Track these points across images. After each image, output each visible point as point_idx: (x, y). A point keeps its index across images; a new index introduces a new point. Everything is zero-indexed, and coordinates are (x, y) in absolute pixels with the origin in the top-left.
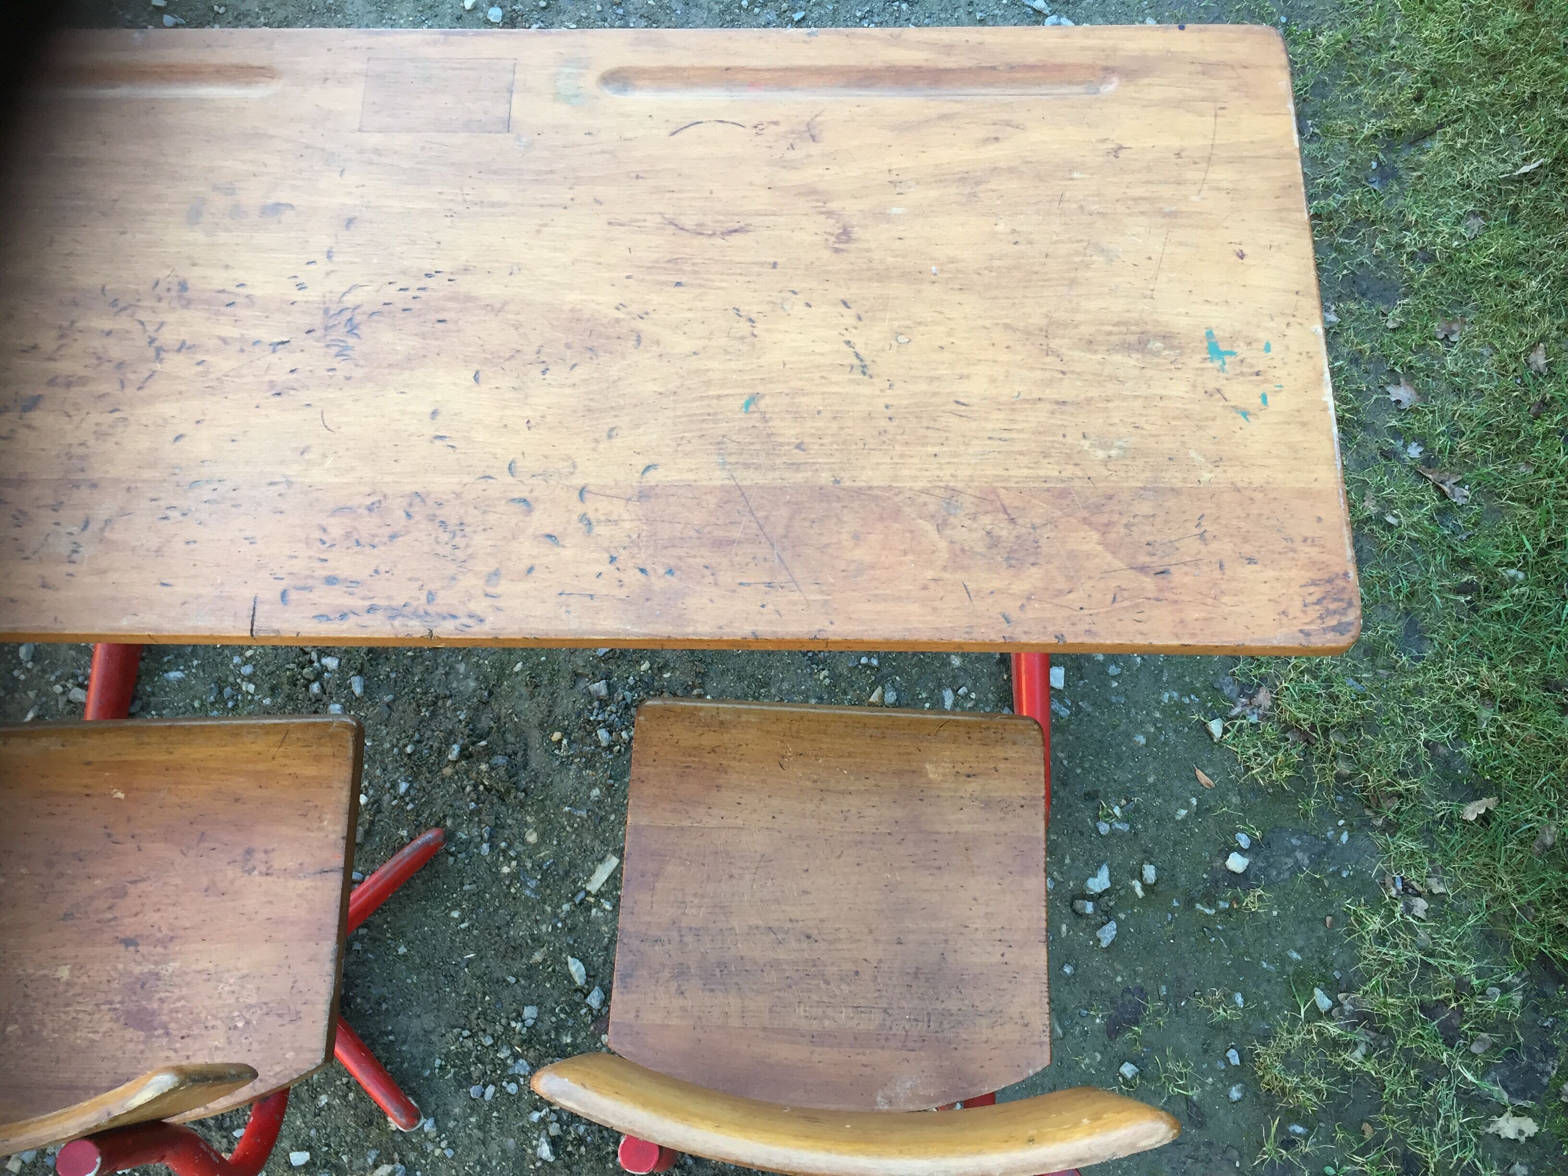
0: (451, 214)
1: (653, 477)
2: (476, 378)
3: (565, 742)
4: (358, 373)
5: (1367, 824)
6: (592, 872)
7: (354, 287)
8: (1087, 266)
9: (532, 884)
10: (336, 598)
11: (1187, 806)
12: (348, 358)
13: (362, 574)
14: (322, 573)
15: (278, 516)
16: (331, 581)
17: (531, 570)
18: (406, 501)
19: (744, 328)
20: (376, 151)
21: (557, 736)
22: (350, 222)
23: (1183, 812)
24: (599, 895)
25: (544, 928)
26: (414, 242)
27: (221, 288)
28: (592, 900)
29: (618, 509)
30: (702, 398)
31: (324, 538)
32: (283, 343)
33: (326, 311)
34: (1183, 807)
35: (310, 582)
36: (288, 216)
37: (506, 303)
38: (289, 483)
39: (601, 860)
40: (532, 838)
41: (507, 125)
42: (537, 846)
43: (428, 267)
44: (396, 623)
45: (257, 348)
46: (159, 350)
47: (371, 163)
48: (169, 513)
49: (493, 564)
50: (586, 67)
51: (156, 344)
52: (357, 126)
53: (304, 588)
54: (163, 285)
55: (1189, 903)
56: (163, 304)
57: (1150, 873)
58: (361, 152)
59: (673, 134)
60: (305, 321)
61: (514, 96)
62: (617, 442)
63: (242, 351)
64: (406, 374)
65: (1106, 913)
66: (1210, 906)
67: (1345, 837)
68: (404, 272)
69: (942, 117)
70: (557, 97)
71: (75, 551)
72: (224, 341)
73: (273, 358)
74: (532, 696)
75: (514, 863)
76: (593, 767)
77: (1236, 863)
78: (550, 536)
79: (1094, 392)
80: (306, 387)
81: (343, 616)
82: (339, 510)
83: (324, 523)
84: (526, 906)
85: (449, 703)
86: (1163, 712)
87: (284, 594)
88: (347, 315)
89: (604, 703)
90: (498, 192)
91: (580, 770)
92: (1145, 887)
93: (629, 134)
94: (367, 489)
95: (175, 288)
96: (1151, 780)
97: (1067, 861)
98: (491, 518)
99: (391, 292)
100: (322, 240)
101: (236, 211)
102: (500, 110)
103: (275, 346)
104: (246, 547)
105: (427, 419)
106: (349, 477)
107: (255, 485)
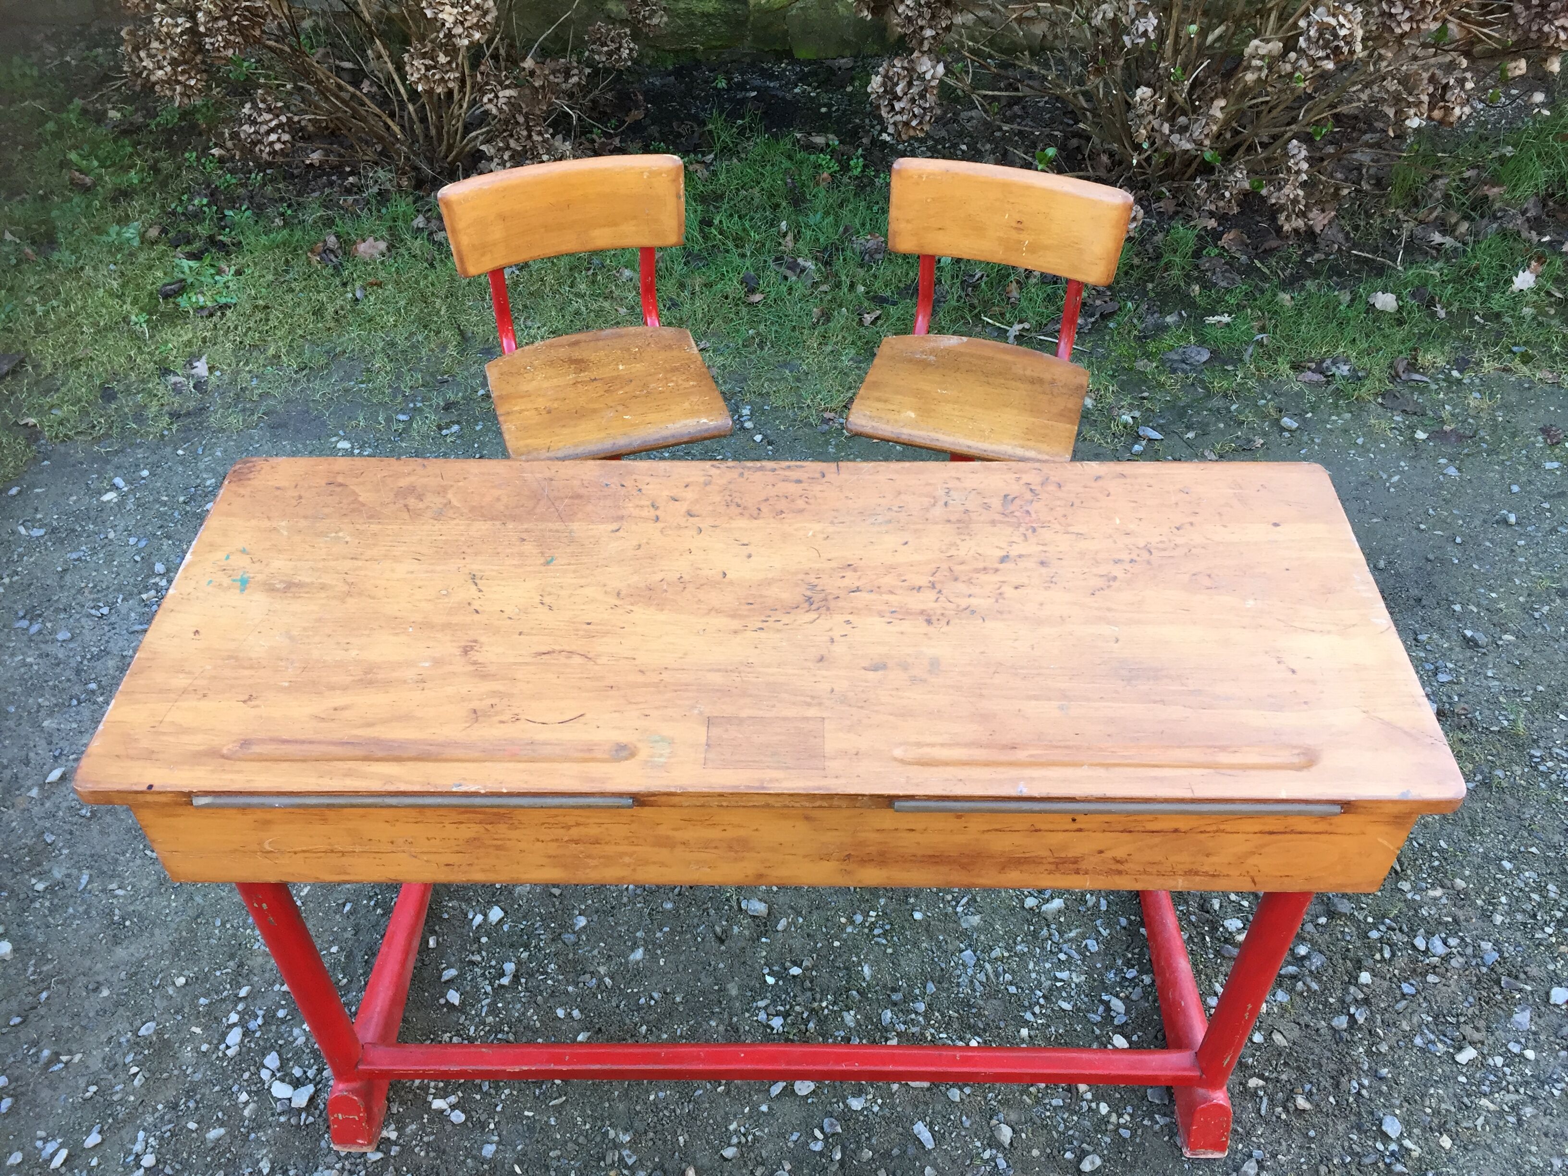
0: (749, 664)
1: (615, 526)
2: (725, 574)
4: (801, 576)
7: (812, 622)
8: (305, 629)
10: (795, 475)
13: (781, 485)
14: (805, 485)
15: (835, 508)
16: (799, 481)
17: (687, 486)
18: (762, 515)
19: (547, 600)
20: (809, 705)
22: (821, 659)
26: (774, 648)
29: (636, 512)
30: (580, 564)
31: (806, 499)
32: (853, 592)
33: (828, 609)
36: (866, 664)
37: (707, 614)
38: (832, 523)
41: (710, 722)
43: (762, 634)
45: (870, 589)
46: (934, 587)
47: (813, 697)
49: (708, 488)
50: (646, 762)
51: (936, 590)
52: (826, 721)
54: (943, 623)
56: (939, 612)
58: (820, 704)
59: (582, 715)
60: (841, 603)
61: (704, 740)
62: (633, 543)
63: (879, 587)
64: (770, 576)
68: (779, 631)
70: (671, 742)
71: (947, 493)
72: (891, 592)
73: (857, 584)
78: (676, 500)
79: (333, 563)
80: (833, 569)
81: (789, 467)
82: (801, 511)
83: (808, 506)
87: (823, 476)
88: (814, 607)
90: (717, 679)
93: (616, 715)
94: (786, 521)
95: (934, 622)
98: (711, 508)
99: (785, 619)
100: (838, 649)
101: (905, 667)
102: (716, 731)
103: (858, 590)
104: (851, 495)
105: (754, 554)
106: (798, 525)
107: (852, 522)
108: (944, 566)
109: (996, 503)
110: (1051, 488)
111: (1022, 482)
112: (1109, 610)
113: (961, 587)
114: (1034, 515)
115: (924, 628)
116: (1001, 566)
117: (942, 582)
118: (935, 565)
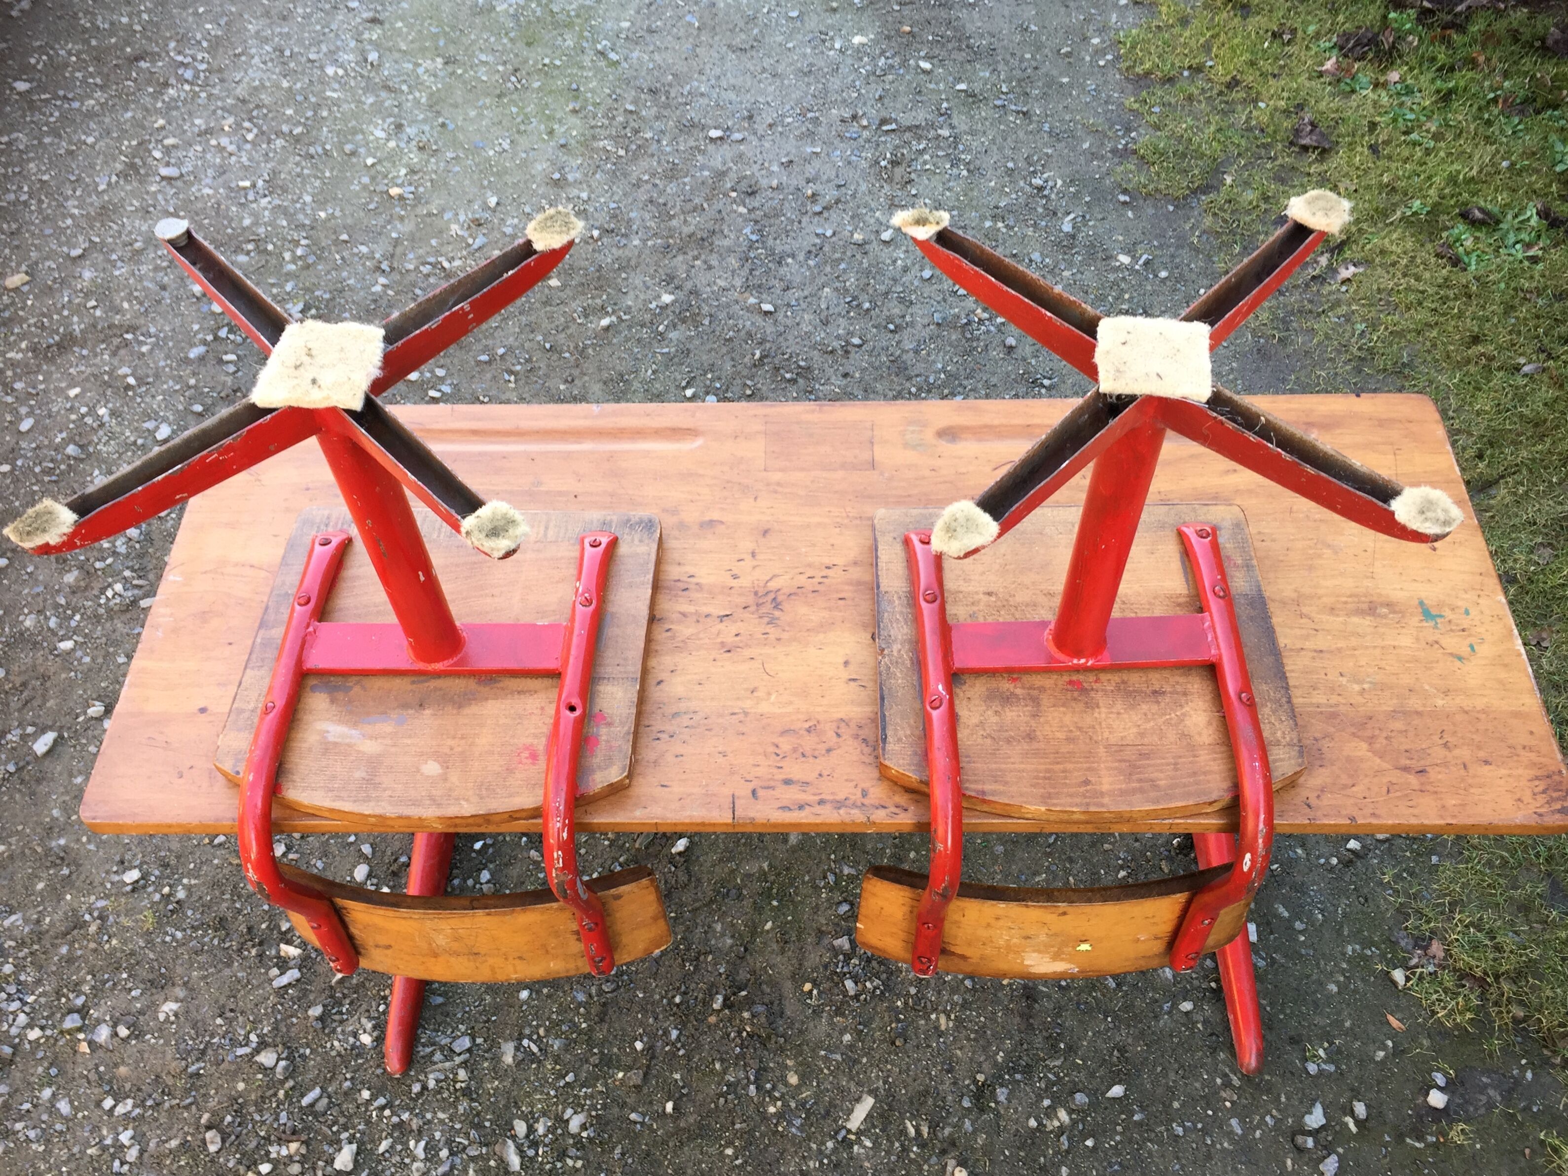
0: (839, 526)
2: (873, 638)
3: (815, 992)
4: (785, 636)
5: (1546, 1062)
6: (850, 1111)
7: (774, 576)
9: (798, 1122)
10: (793, 794)
11: (1384, 1047)
12: (777, 626)
13: (811, 777)
14: (780, 777)
15: (741, 737)
16: (787, 782)
18: (834, 725)
20: (779, 484)
21: (808, 987)
22: (765, 532)
23: (1381, 1054)
24: (859, 1133)
25: (811, 1164)
26: (814, 545)
27: (676, 579)
28: (853, 1137)
31: (778, 752)
32: (727, 616)
33: (756, 593)
34: (1380, 1049)
35: (772, 783)
36: (721, 529)
38: (746, 714)
39: (858, 1100)
40: (793, 1079)
41: (873, 465)
42: (798, 1087)
43: (827, 561)
44: (842, 811)
45: (709, 620)
47: (776, 492)
48: (659, 735)
50: (925, 426)
52: (763, 468)
53: (768, 788)
55: (1399, 1138)
57: (1360, 1109)
58: (768, 485)
59: (995, 469)
60: (741, 600)
61: (876, 448)
63: (698, 622)
64: (821, 636)
65: (1325, 1147)
66: (1419, 1139)
67: (1529, 1075)
68: (810, 565)
69: (1192, 456)
70: (906, 446)
72: (684, 615)
73: (721, 626)
74: (783, 952)
75: (779, 1103)
76: (843, 1015)
77: (1437, 1099)
80: (748, 646)
81: (801, 807)
82: (784, 733)
83: (776, 741)
84: (794, 1145)
85: (710, 958)
86: (1349, 962)
87: (754, 792)
88: (772, 596)
89: (848, 957)
91: (832, 1018)
92: (1358, 1122)
93: (964, 470)
94: (802, 717)
96: (1348, 1024)
97: (1283, 1099)
99: (802, 580)
100: (747, 544)
101: (682, 526)
102: (865, 456)
103: (722, 618)
104: (721, 760)
105: (842, 667)
106: (790, 709)
107: (721, 716)
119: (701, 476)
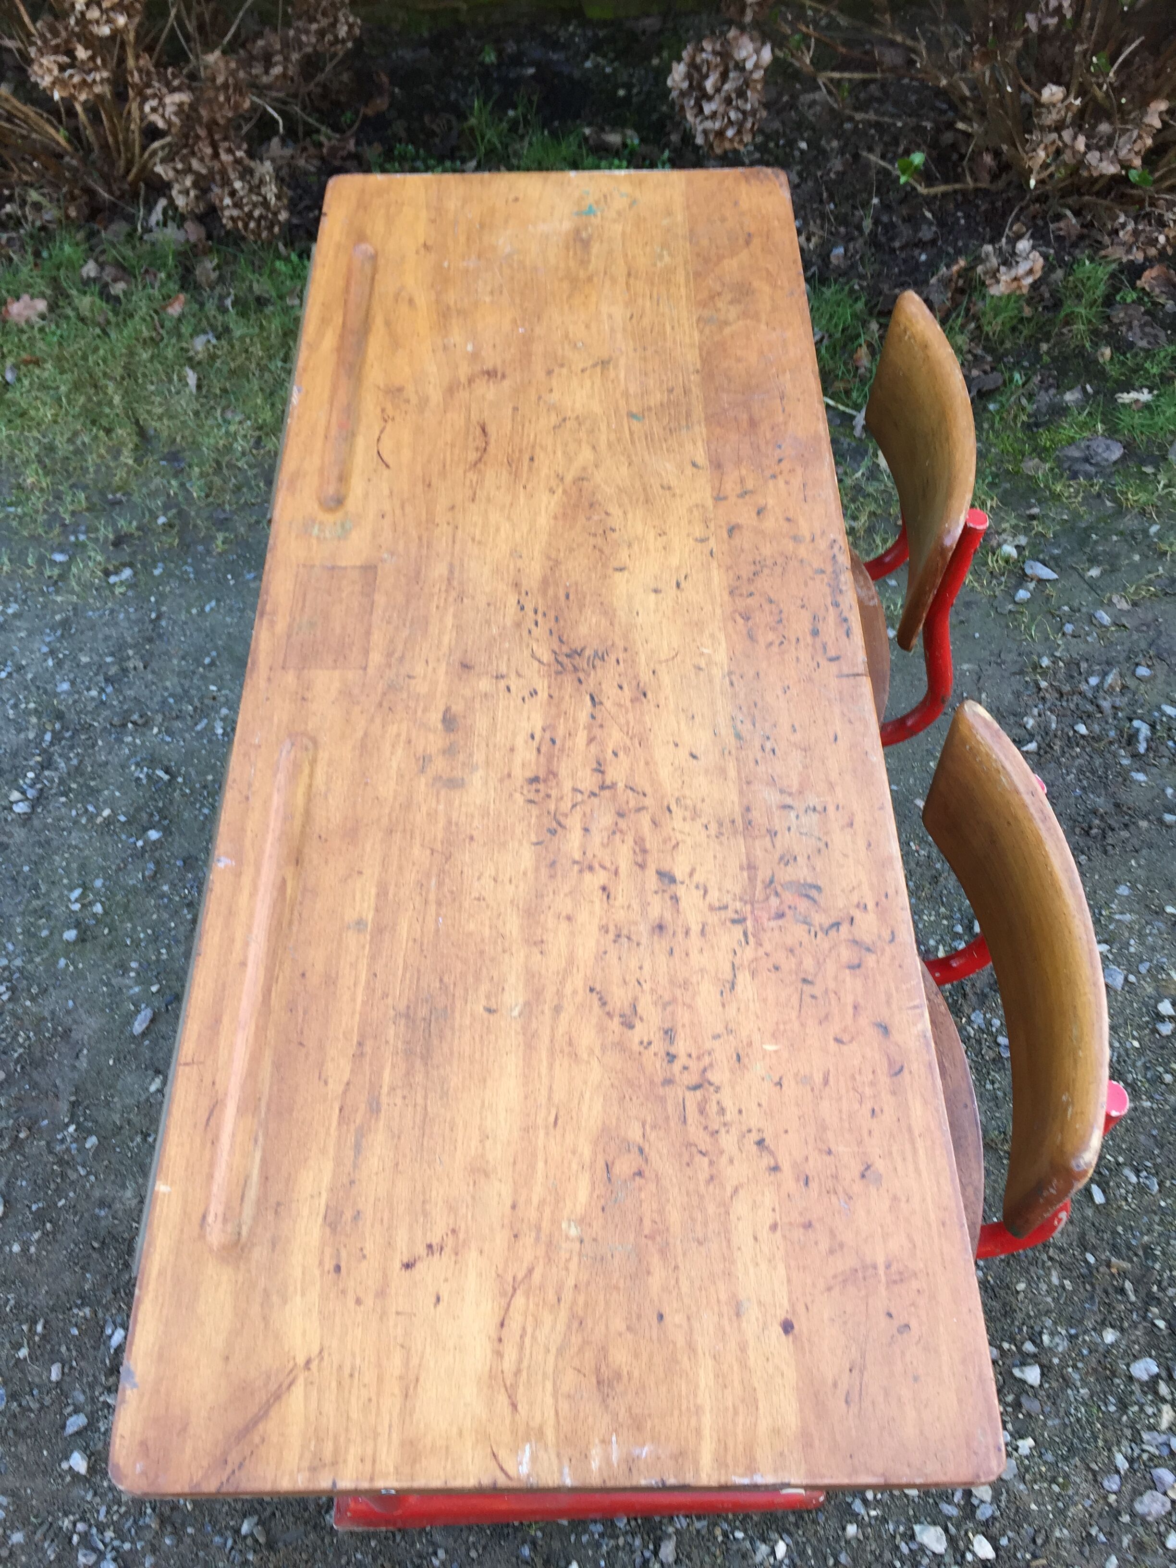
1: (703, 463)
2: (621, 570)
4: (619, 644)
7: (533, 657)
8: (522, 263)
10: (830, 629)
12: (606, 652)
13: (805, 616)
14: (809, 639)
15: (762, 675)
16: (815, 633)
17: (788, 520)
18: (738, 598)
19: (570, 423)
20: (390, 655)
22: (465, 666)
26: (487, 621)
27: (535, 752)
29: (731, 479)
30: (633, 442)
31: (777, 642)
32: (592, 698)
33: (558, 673)
35: (818, 646)
36: (456, 710)
37: (549, 558)
38: (730, 673)
41: (368, 568)
43: (512, 609)
44: (844, 588)
45: (599, 716)
46: (603, 787)
47: (401, 658)
48: (767, 750)
49: (787, 541)
50: (314, 520)
51: (597, 791)
52: (361, 672)
53: (824, 648)
54: (532, 796)
56: (554, 793)
58: (389, 665)
59: (387, 466)
60: (569, 685)
61: (341, 563)
62: (674, 483)
63: (601, 726)
64: (620, 613)
68: (518, 625)
70: (342, 537)
71: (814, 809)
72: (592, 740)
73: (608, 704)
78: (758, 513)
79: (620, 261)
80: (636, 677)
81: (843, 621)
82: (751, 639)
83: (763, 645)
87: (831, 660)
88: (563, 658)
93: (386, 493)
94: (730, 624)
95: (534, 786)
98: (747, 547)
99: (539, 631)
100: (484, 684)
101: (450, 751)
102: (352, 574)
103: (596, 703)
104: (794, 691)
105: (660, 596)
106: (722, 637)
107: (735, 695)
108: (648, 801)
109: (801, 872)
110: (846, 954)
111: (857, 914)
112: (557, 1009)
113: (605, 819)
114: (773, 924)
115: (520, 774)
116: (651, 872)
117: (614, 798)
118: (648, 790)
119: (366, 734)
